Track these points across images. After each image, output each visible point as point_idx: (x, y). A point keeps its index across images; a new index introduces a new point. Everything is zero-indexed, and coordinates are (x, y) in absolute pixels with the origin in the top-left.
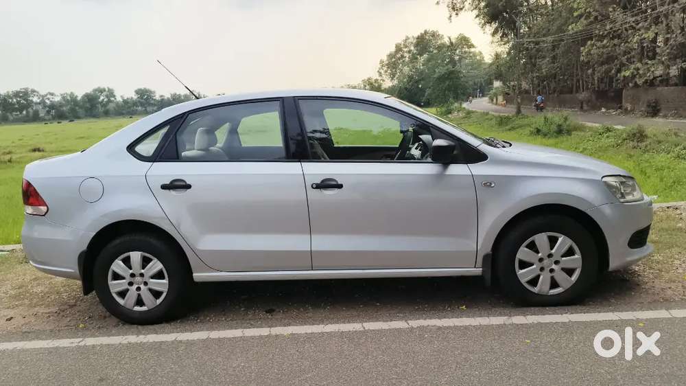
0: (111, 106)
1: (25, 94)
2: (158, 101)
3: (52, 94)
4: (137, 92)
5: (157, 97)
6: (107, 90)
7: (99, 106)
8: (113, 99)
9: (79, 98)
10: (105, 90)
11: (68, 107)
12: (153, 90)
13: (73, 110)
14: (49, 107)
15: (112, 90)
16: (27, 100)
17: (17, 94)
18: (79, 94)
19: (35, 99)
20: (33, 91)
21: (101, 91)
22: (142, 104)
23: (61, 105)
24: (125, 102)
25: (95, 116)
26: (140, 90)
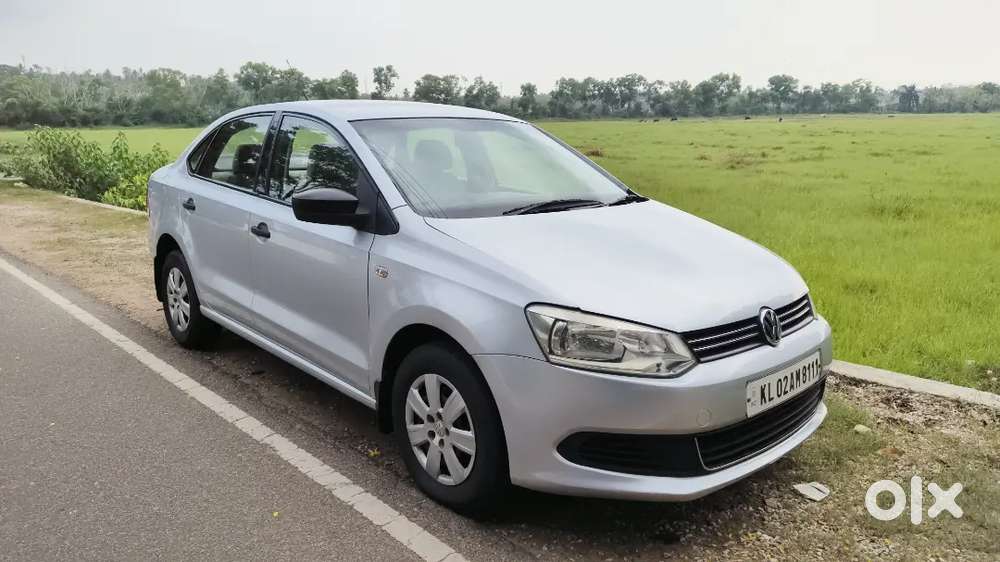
0: (732, 101)
1: (629, 83)
2: (800, 95)
3: (660, 83)
4: (772, 81)
5: (800, 89)
6: (731, 77)
7: (716, 100)
8: (735, 90)
9: (691, 89)
10: (727, 78)
11: (676, 101)
12: (795, 78)
13: (681, 104)
14: (654, 99)
15: (739, 78)
16: (630, 90)
17: (621, 82)
18: (694, 84)
19: (641, 89)
20: (641, 79)
21: (722, 78)
22: (775, 99)
23: (668, 96)
24: (751, 95)
25: (707, 115)
26: (777, 77)
